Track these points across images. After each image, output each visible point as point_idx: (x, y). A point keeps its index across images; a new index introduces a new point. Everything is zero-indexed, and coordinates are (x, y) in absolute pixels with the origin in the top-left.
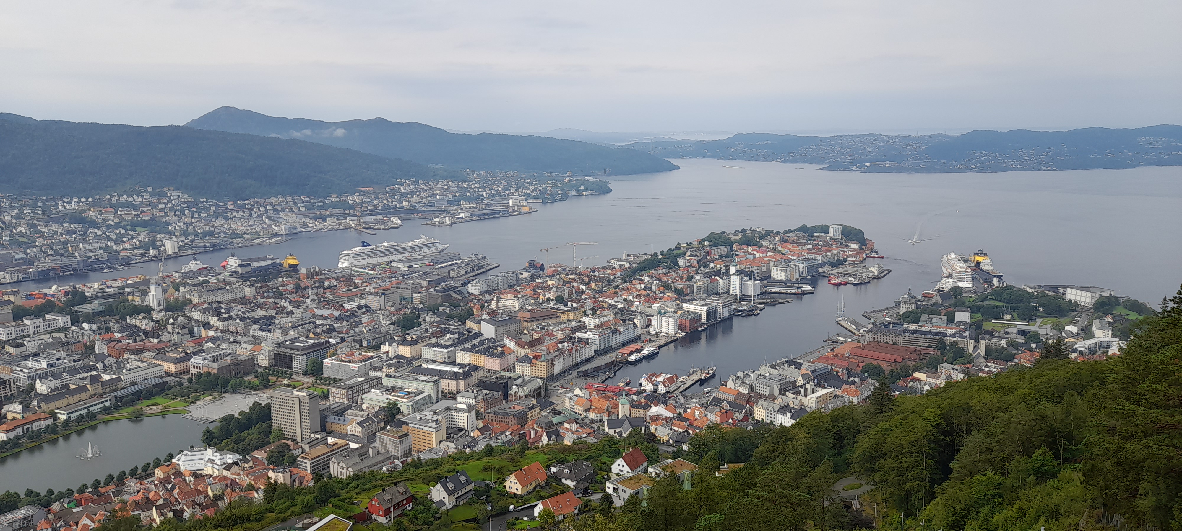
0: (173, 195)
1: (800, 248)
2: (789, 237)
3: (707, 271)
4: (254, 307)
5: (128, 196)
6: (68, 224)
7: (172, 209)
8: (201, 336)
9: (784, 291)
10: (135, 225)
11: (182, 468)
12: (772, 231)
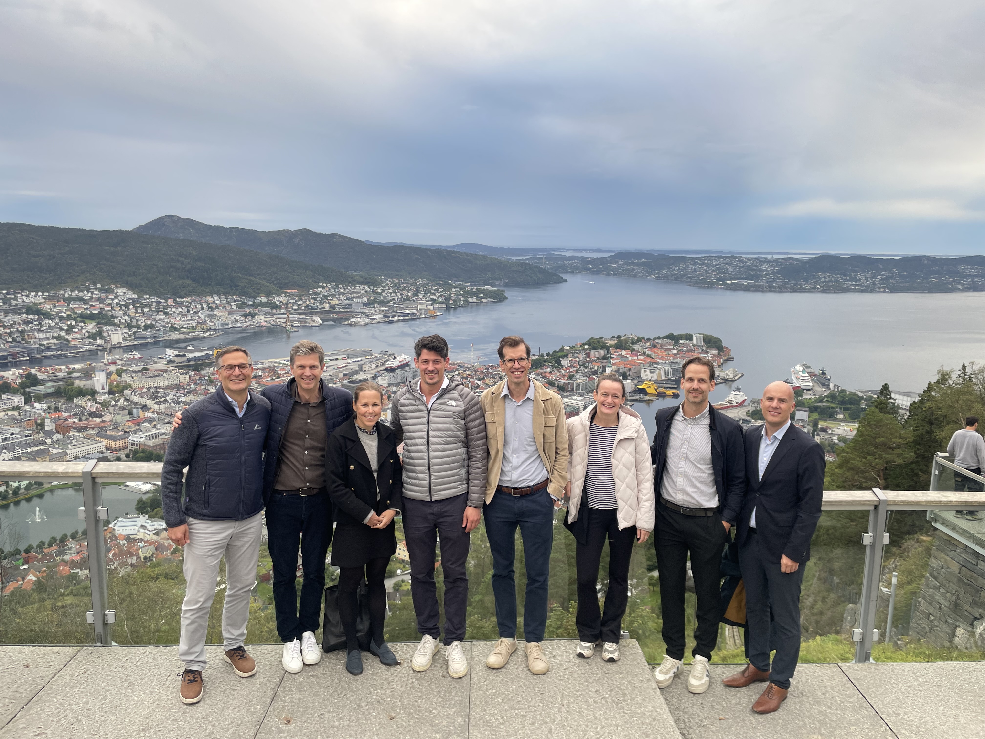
0: (120, 291)
1: (667, 352)
2: (658, 343)
3: (586, 370)
4: (188, 392)
5: (79, 292)
6: (25, 315)
7: (117, 304)
8: (139, 417)
10: (84, 317)
11: (117, 533)
12: (643, 338)
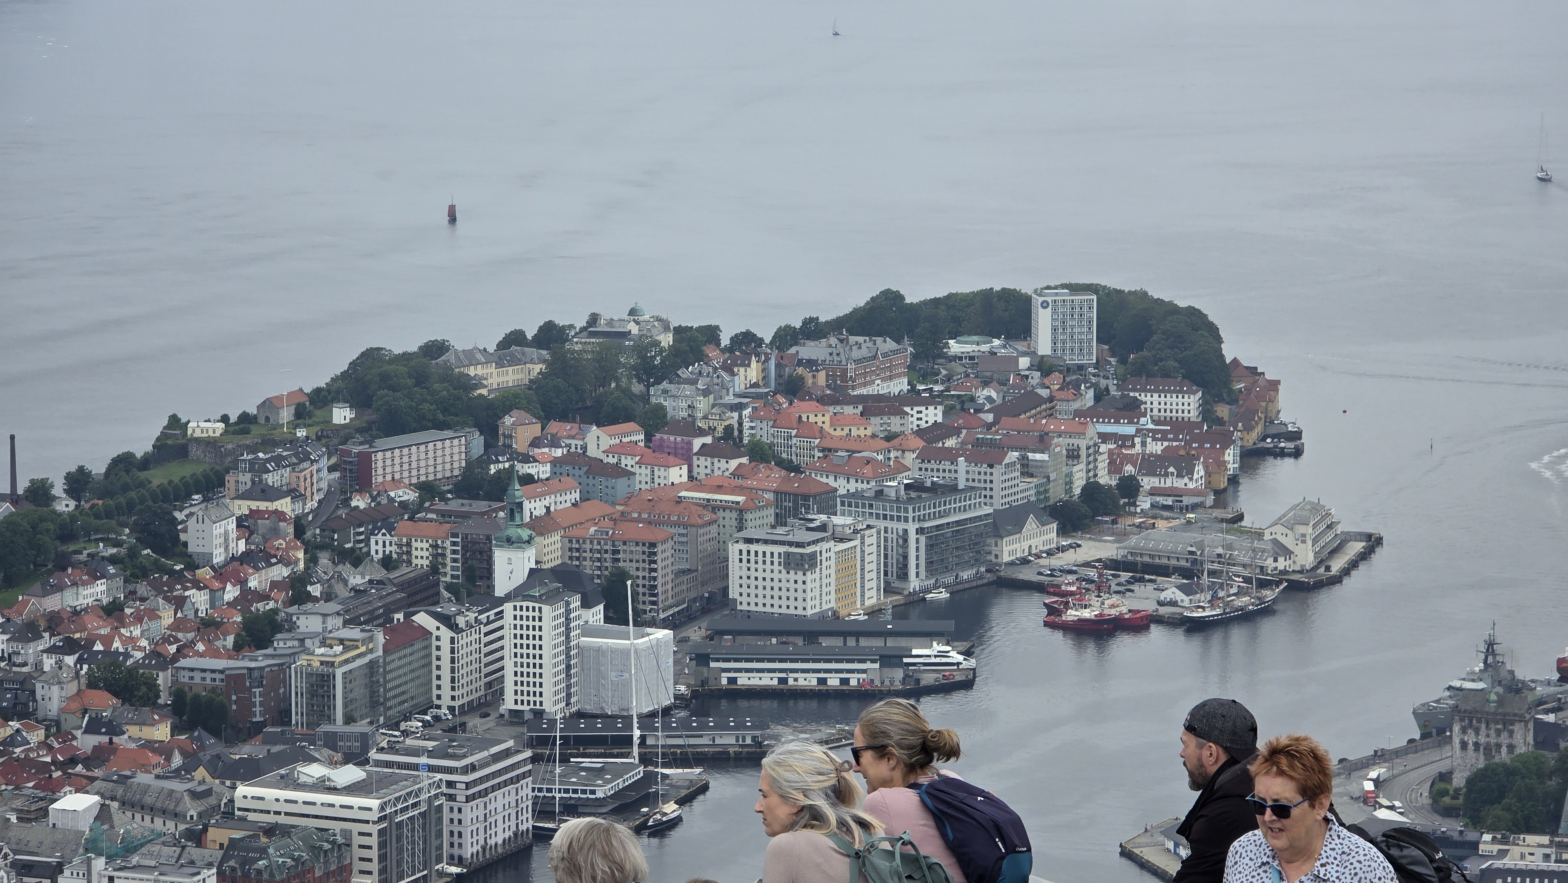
1: (876, 425)
2: (811, 364)
3: (357, 580)
9: (808, 681)
12: (711, 333)
